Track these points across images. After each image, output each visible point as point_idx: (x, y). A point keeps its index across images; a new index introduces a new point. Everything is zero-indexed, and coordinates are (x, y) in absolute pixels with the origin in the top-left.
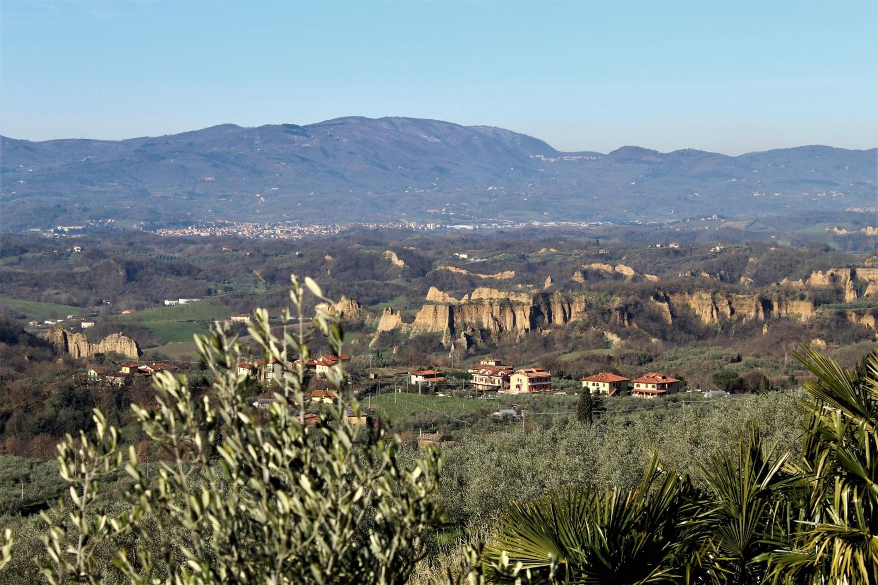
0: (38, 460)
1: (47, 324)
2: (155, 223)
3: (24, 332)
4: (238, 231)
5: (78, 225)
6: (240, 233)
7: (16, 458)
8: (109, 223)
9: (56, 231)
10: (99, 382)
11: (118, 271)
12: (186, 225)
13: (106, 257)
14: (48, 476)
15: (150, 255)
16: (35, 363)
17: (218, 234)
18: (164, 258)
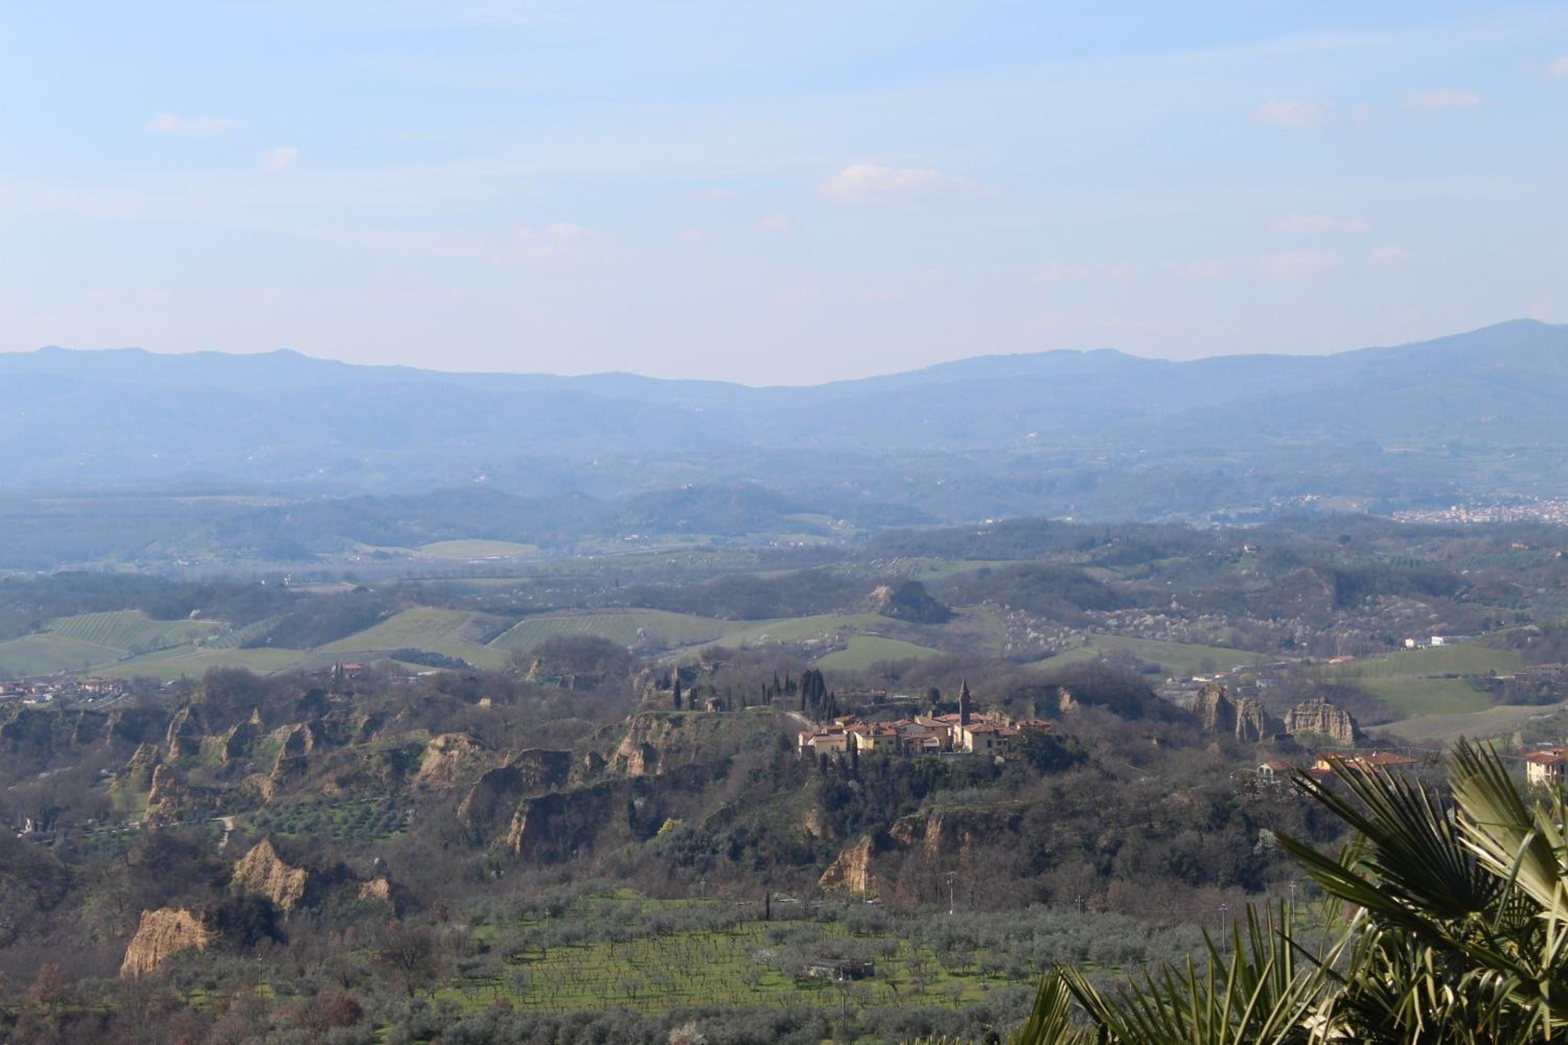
0: (1161, 924)
1: (1197, 681)
2: (1390, 500)
3: (1153, 696)
4: (1542, 513)
5: (1254, 506)
6: (1546, 517)
7: (1122, 920)
8: (1308, 502)
9: (1215, 518)
10: (1276, 785)
11: (1321, 587)
12: (1447, 503)
13: (1300, 563)
14: (1177, 953)
15: (1379, 558)
16: (1169, 752)
17: (1505, 519)
18: (1405, 563)
